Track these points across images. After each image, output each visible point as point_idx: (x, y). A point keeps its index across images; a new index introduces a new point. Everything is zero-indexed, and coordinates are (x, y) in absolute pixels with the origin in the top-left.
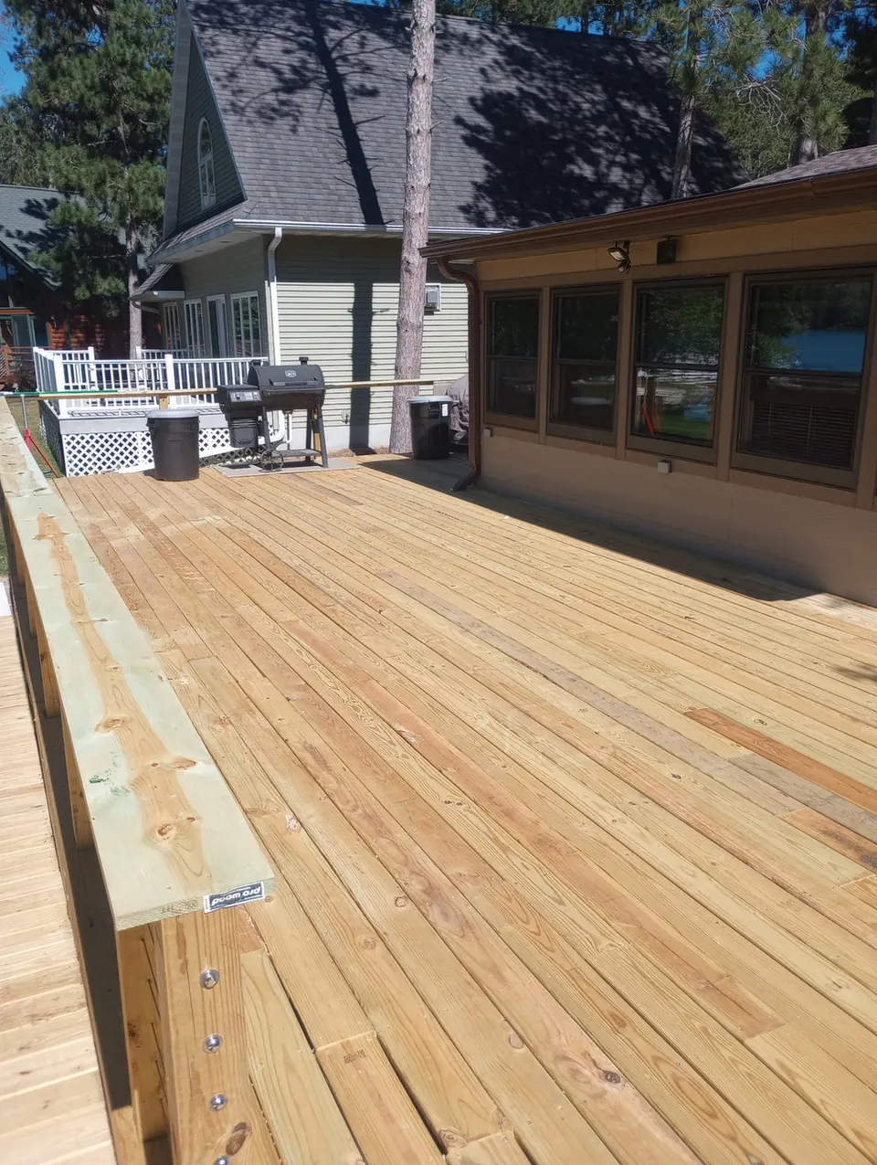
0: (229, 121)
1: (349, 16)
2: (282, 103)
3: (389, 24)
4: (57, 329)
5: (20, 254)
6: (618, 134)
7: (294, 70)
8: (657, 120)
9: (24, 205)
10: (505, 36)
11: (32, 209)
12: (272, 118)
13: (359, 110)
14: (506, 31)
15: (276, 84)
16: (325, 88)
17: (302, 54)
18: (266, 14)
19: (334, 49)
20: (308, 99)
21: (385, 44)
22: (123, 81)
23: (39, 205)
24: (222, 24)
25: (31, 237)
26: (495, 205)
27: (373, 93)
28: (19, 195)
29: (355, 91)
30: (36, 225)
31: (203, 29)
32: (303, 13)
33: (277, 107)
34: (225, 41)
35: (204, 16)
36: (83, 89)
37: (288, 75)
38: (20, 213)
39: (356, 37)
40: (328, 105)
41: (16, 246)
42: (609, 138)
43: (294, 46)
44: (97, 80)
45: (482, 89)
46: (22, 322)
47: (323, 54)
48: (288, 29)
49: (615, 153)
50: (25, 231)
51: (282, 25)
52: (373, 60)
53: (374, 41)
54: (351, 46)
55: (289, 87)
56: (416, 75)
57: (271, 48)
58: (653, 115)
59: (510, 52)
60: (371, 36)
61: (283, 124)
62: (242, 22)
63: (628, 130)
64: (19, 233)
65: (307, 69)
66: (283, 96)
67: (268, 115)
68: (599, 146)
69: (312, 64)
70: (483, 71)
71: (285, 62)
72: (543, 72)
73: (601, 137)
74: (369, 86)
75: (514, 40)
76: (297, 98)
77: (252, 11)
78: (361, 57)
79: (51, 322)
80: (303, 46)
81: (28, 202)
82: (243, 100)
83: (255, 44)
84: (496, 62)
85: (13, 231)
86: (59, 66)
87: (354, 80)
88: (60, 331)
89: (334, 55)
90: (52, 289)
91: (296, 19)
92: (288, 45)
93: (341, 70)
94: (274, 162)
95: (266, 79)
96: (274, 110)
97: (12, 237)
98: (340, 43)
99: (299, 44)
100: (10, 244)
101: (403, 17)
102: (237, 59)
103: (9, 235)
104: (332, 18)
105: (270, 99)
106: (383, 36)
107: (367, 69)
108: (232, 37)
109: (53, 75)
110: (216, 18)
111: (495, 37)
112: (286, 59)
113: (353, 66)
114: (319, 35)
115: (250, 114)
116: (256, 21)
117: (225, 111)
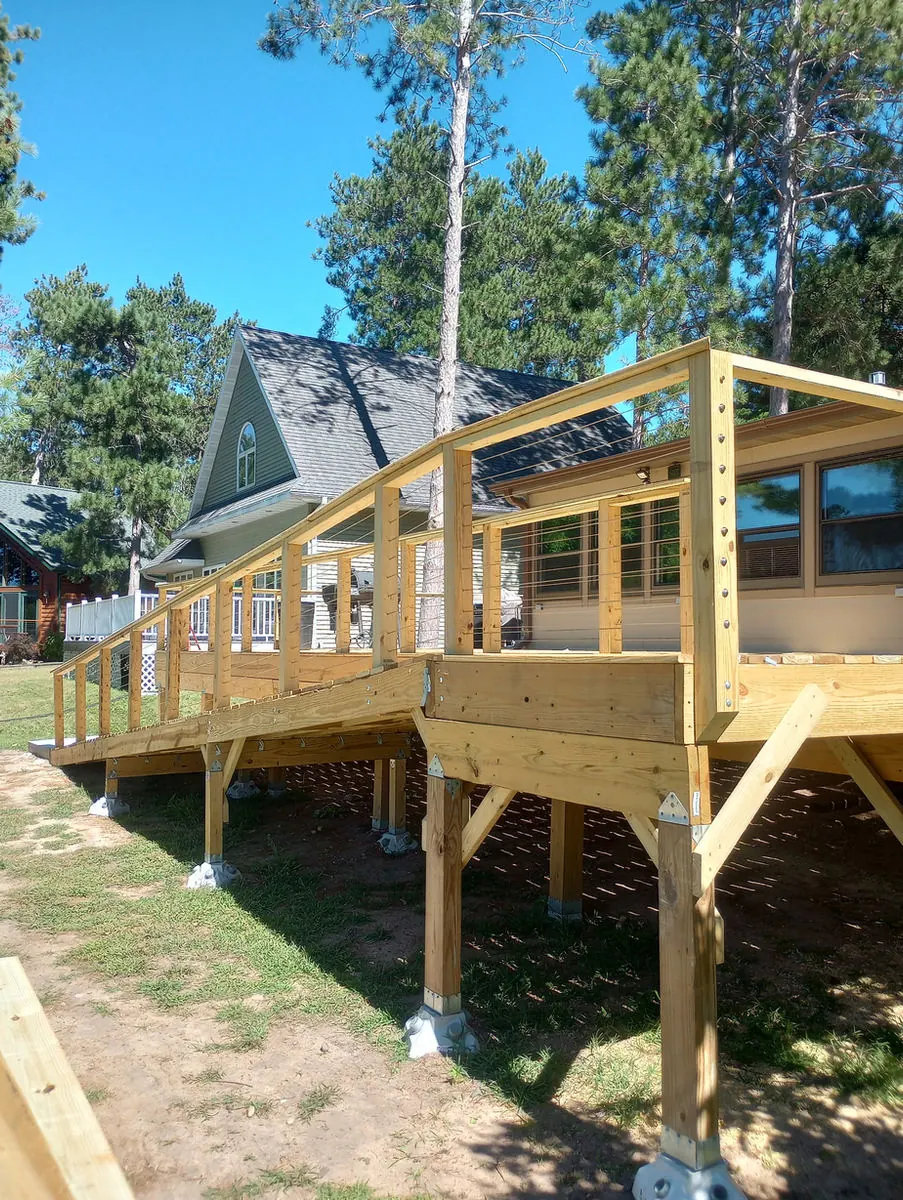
0: (282, 424)
1: (364, 355)
2: (321, 412)
3: (394, 363)
4: (47, 605)
5: (22, 538)
6: (572, 446)
7: (327, 390)
8: (600, 438)
9: (26, 499)
10: (480, 375)
11: (33, 502)
12: (313, 422)
13: (377, 419)
14: (481, 372)
15: (315, 399)
16: (351, 403)
17: (332, 380)
18: (303, 351)
19: (355, 377)
20: (341, 411)
21: (391, 376)
22: (149, 399)
23: (39, 499)
24: (271, 356)
25: (32, 525)
26: (486, 490)
27: (387, 409)
28: (23, 491)
29: (373, 407)
30: (38, 516)
31: (257, 358)
32: (329, 352)
33: (316, 414)
34: (274, 367)
35: (256, 349)
36: (114, 403)
37: (323, 393)
38: (23, 505)
39: (371, 370)
40: (354, 415)
41: (19, 531)
42: (566, 449)
43: (325, 374)
44: (127, 396)
45: (467, 411)
46: (12, 599)
47: (348, 381)
48: (319, 362)
49: (571, 459)
50: (27, 520)
51: (316, 360)
52: (385, 387)
53: (384, 373)
54: (367, 376)
55: (324, 402)
56: (443, 392)
57: (308, 374)
58: (596, 435)
59: (485, 386)
60: (380, 370)
61: (322, 426)
62: (286, 356)
63: (579, 445)
64: (22, 521)
65: (336, 390)
66: (320, 408)
67: (311, 420)
68: (559, 454)
69: (340, 386)
70: (466, 398)
71: (319, 385)
72: (511, 401)
73: (560, 448)
74: (384, 404)
75: (488, 379)
76: (331, 409)
77: (292, 349)
78: (376, 384)
79: (43, 599)
80: (332, 374)
81: (30, 496)
82: (291, 409)
83: (296, 371)
84: (475, 392)
85: (16, 521)
86: (93, 384)
87: (371, 400)
88: (50, 607)
89: (356, 382)
90: (51, 569)
91: (325, 355)
92: (321, 373)
93: (362, 392)
94: (318, 452)
95: (307, 395)
96: (314, 417)
97: (15, 524)
98: (359, 374)
99: (329, 372)
100: (13, 529)
101: (404, 358)
102: (284, 381)
103: (12, 522)
104: (351, 356)
105: (311, 409)
106: (390, 370)
107: (381, 392)
108: (280, 365)
109: (85, 392)
110: (265, 351)
111: (473, 376)
112: (321, 383)
113: (371, 389)
114: (343, 368)
115: (297, 418)
116: (295, 355)
117: (278, 415)
